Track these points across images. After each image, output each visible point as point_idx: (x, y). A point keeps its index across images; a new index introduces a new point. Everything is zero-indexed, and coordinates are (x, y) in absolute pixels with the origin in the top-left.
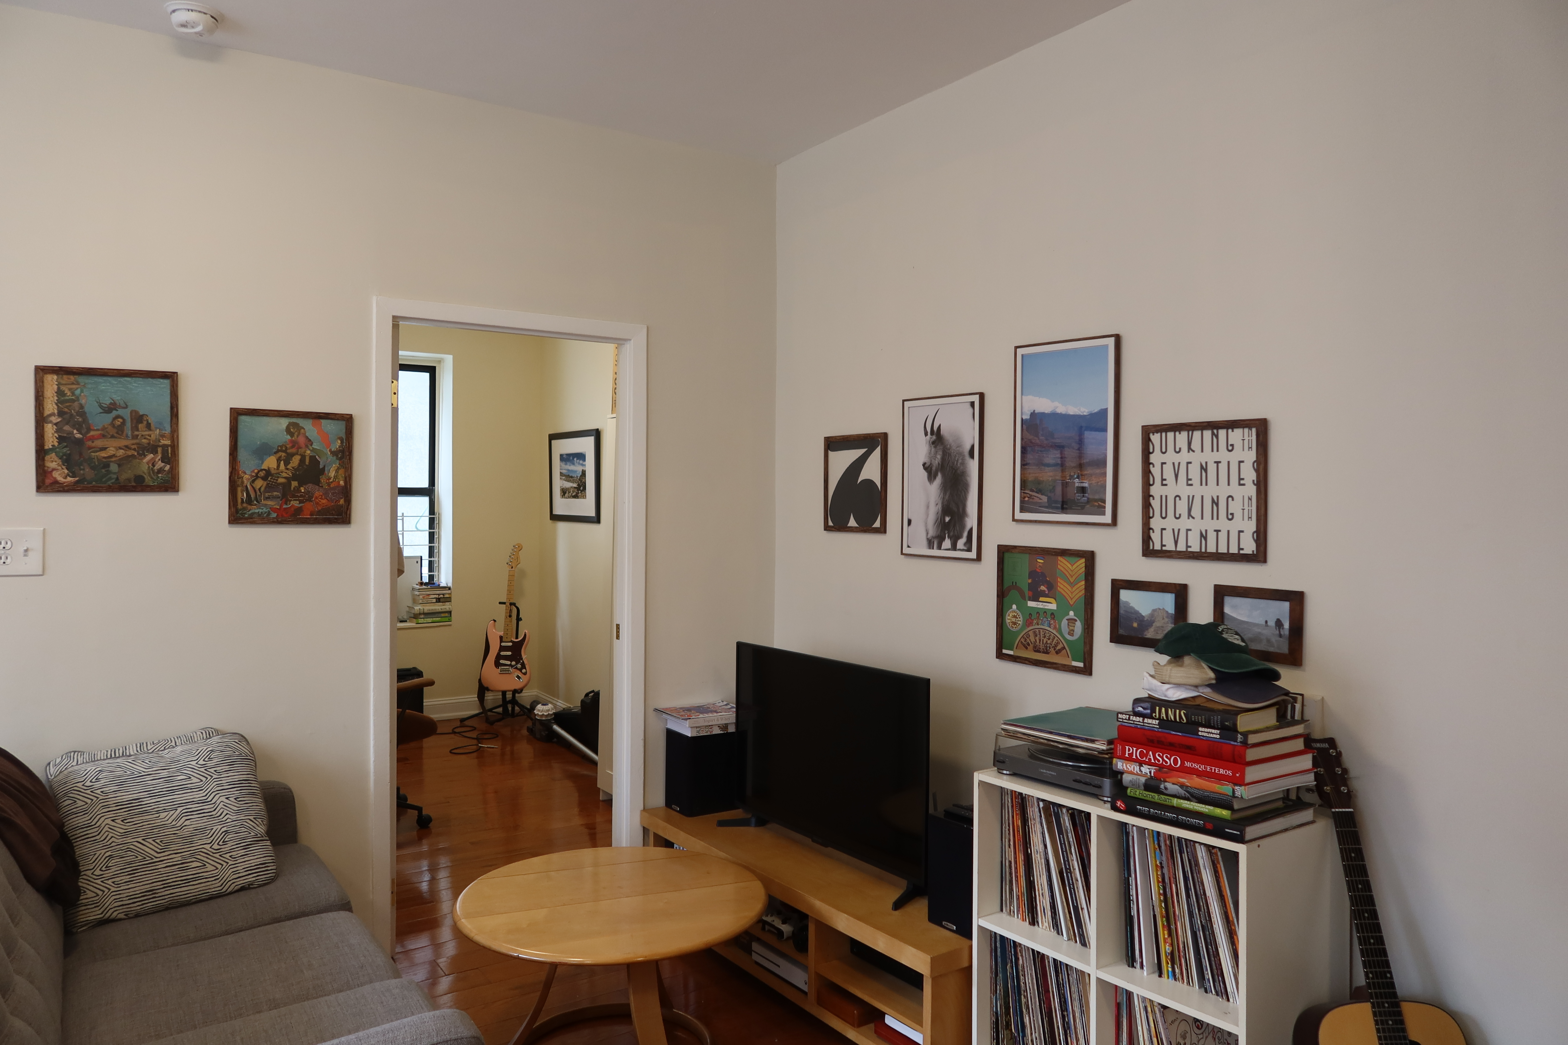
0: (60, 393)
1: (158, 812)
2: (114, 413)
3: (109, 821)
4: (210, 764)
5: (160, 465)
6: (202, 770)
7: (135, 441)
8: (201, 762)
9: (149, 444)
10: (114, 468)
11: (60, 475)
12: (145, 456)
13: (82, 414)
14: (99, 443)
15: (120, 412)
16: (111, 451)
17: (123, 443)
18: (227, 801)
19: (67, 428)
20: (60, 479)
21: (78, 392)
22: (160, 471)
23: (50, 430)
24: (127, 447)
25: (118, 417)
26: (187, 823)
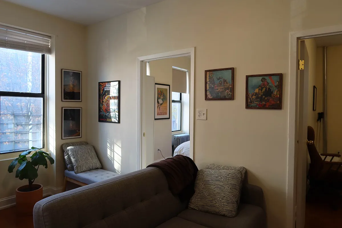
0: (209, 76)
1: (211, 185)
2: (219, 81)
3: (201, 184)
4: (228, 177)
5: (229, 93)
6: (225, 177)
7: (224, 87)
8: (226, 175)
9: (227, 87)
10: (220, 94)
11: (209, 96)
12: (226, 91)
13: (214, 81)
14: (217, 88)
15: (221, 80)
16: (219, 90)
17: (222, 87)
18: (227, 188)
19: (211, 85)
20: (209, 97)
21: (213, 76)
22: (229, 94)
23: (208, 85)
24: (223, 89)
25: (221, 81)
26: (216, 190)
